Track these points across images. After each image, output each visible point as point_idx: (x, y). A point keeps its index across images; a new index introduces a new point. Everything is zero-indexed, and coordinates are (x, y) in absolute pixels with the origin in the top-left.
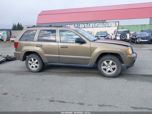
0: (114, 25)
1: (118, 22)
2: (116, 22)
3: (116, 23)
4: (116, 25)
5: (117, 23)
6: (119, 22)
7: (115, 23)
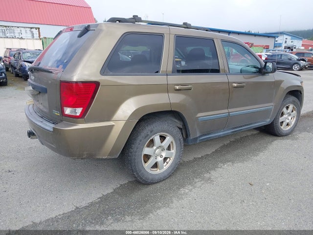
0: (30, 35)
1: (36, 28)
2: (31, 28)
3: (32, 30)
4: (33, 36)
5: (35, 32)
6: (39, 28)
7: (29, 29)
